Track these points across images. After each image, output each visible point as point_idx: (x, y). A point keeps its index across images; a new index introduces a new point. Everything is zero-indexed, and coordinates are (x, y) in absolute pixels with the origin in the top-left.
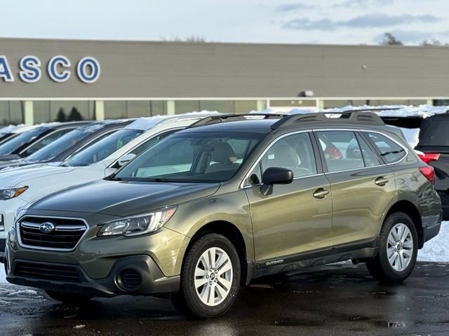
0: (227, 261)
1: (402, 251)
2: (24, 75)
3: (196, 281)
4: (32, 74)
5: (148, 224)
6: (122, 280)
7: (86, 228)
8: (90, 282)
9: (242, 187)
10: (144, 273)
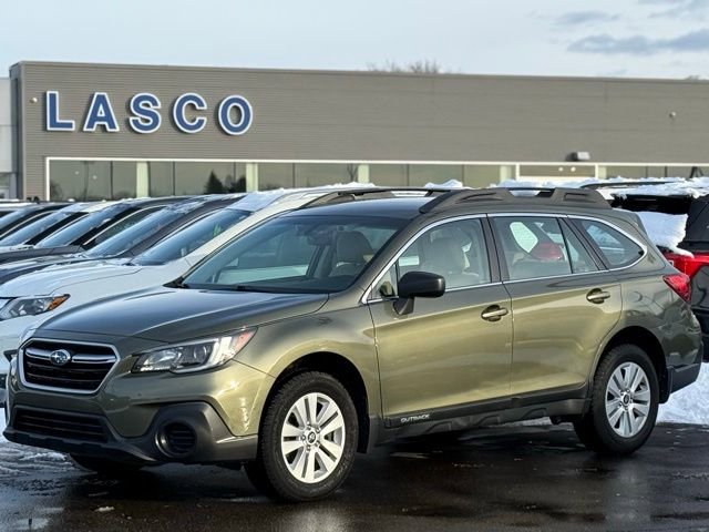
0: (336, 414)
1: (631, 406)
2: (136, 122)
3: (283, 444)
4: (147, 121)
5: (209, 355)
6: (168, 439)
7: (116, 360)
8: (119, 441)
9: (364, 301)
10: (200, 429)
